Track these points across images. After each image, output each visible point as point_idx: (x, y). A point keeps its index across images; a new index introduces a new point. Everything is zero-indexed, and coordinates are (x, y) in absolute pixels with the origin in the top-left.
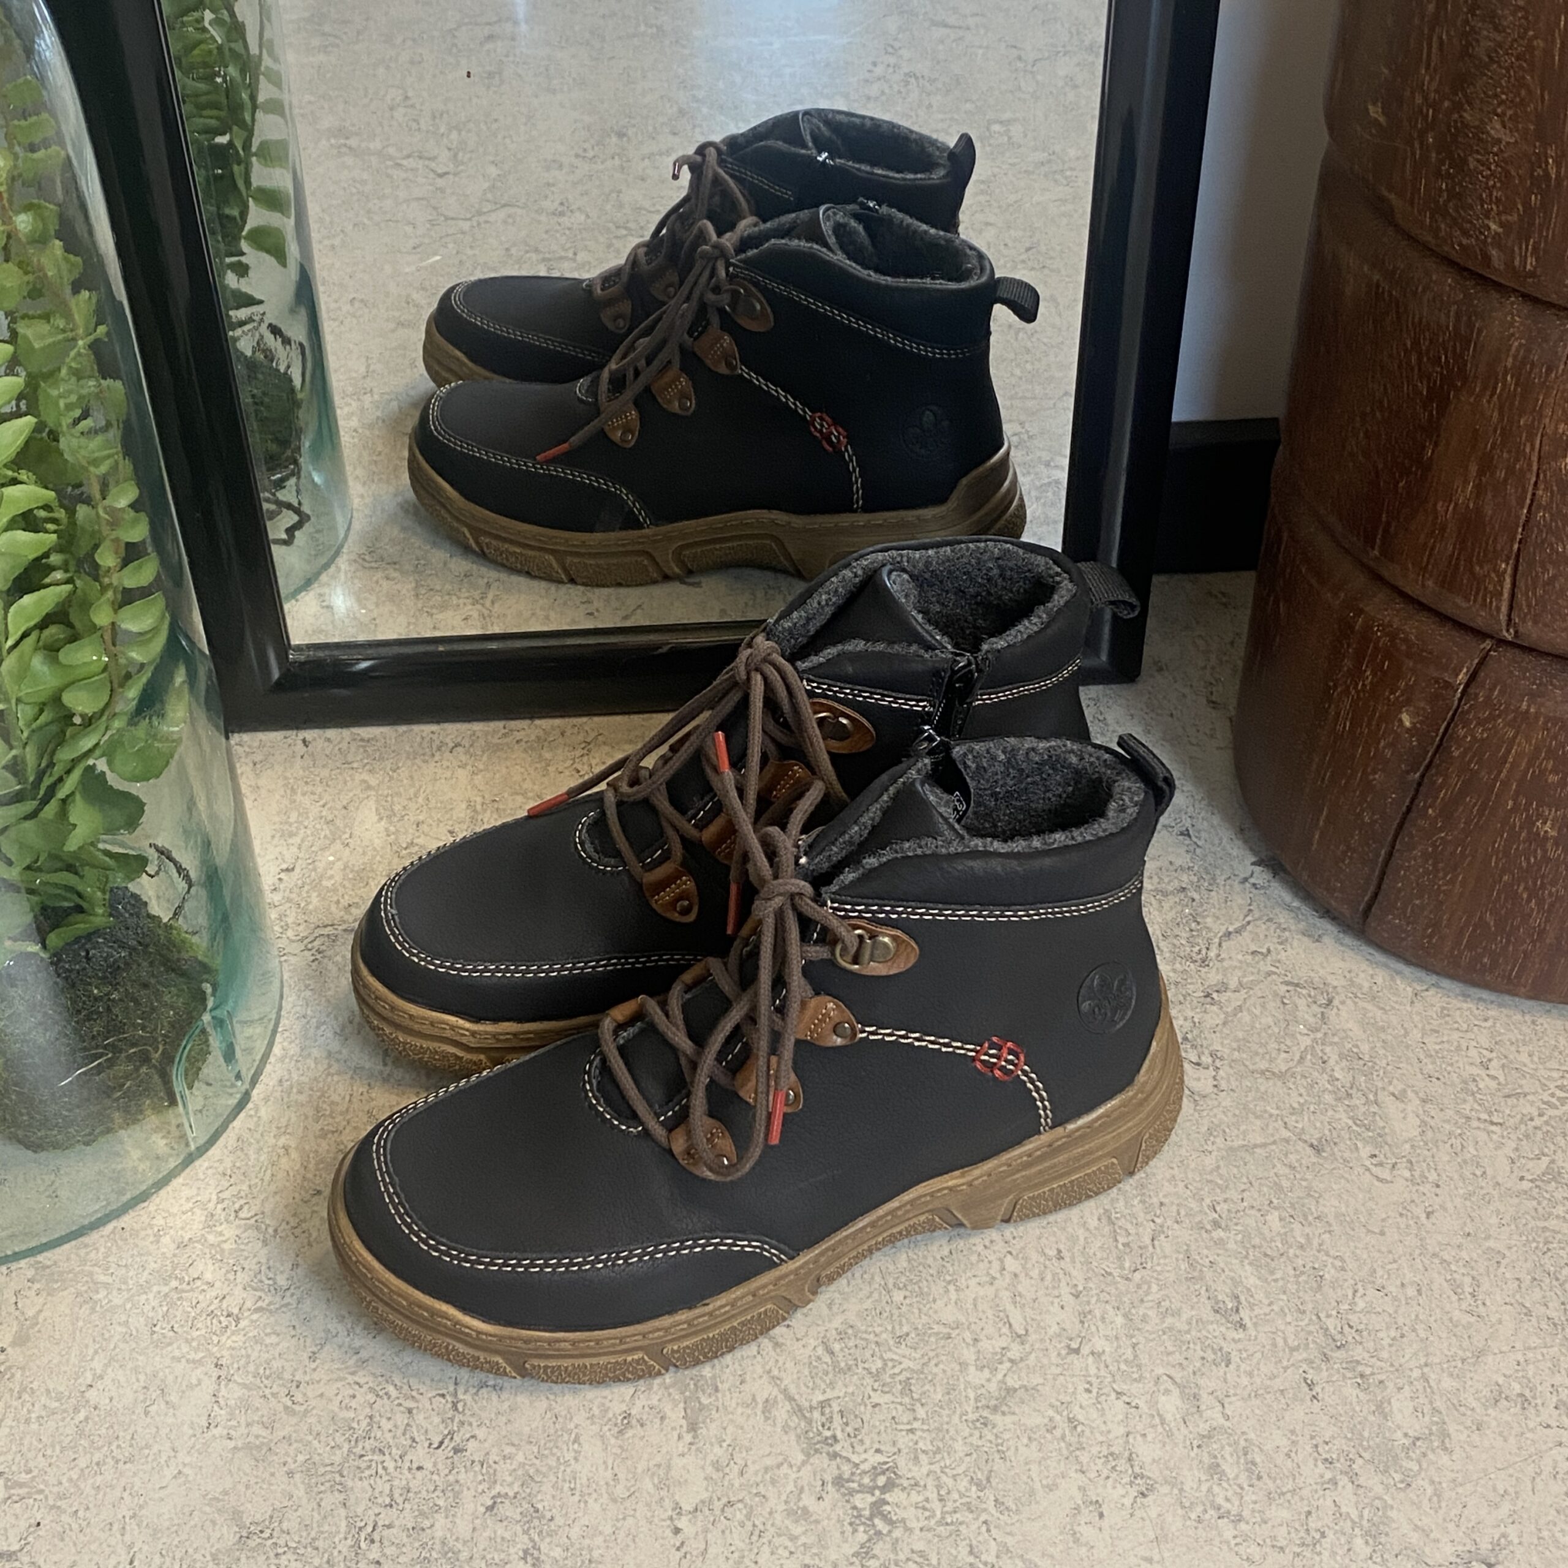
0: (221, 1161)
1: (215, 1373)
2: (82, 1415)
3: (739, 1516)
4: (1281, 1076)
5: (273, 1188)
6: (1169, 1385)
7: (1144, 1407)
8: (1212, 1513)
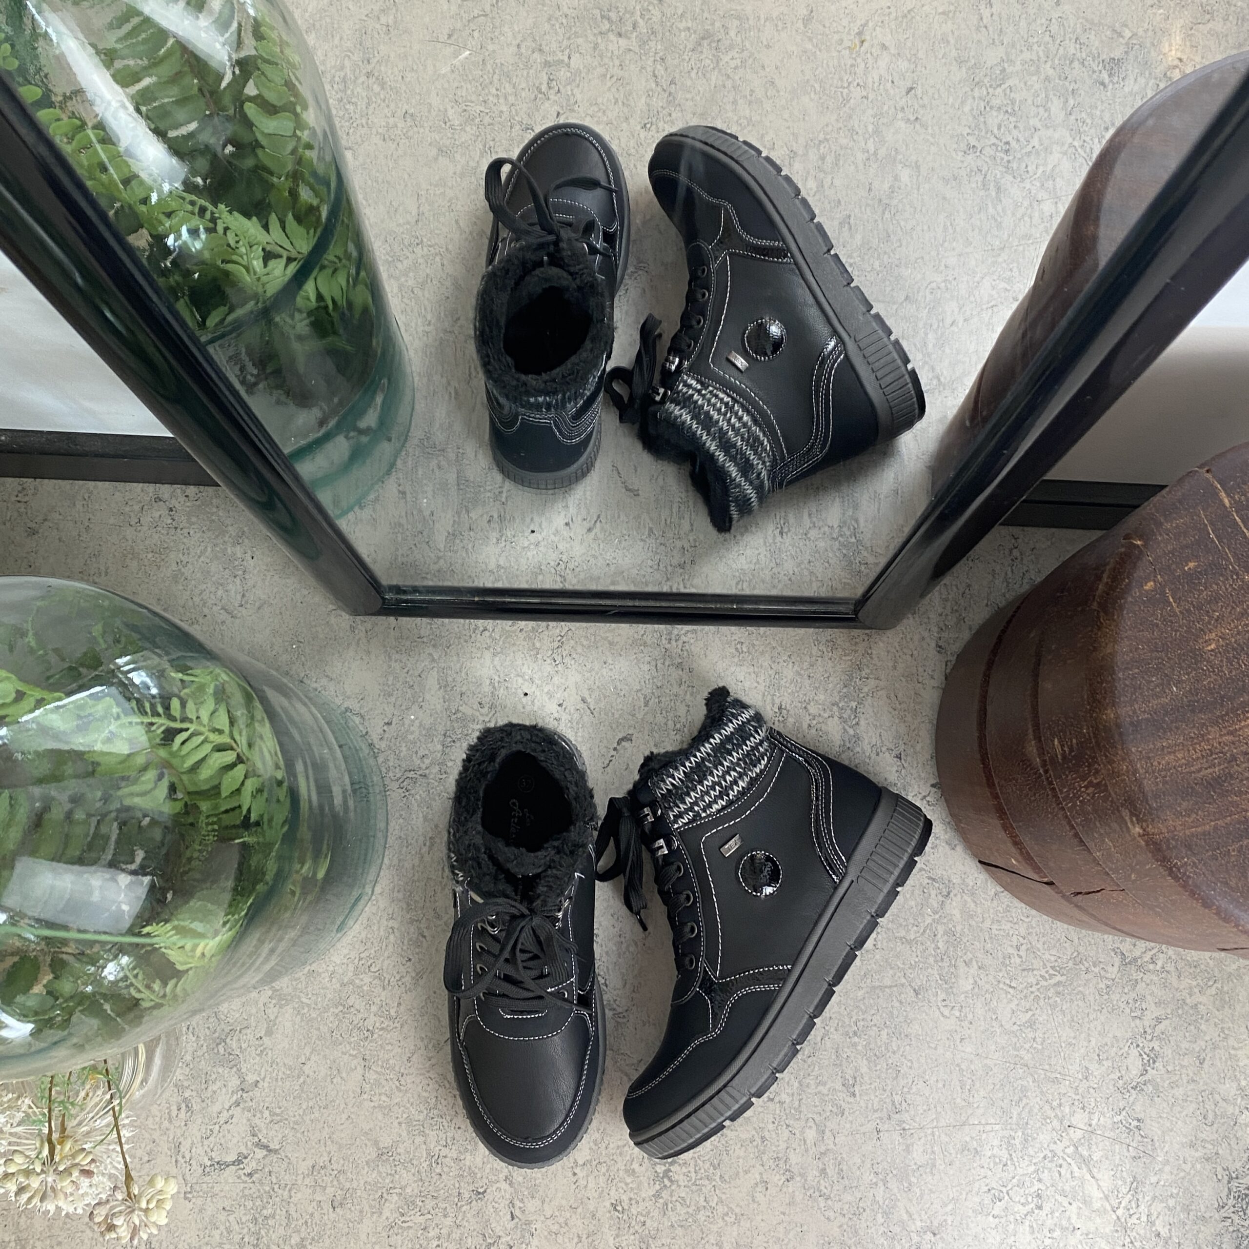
1: (363, 1063)
2: (302, 1080)
3: (604, 1170)
4: (909, 942)
5: (386, 954)
6: (811, 1123)
7: (798, 1135)
8: (817, 1194)
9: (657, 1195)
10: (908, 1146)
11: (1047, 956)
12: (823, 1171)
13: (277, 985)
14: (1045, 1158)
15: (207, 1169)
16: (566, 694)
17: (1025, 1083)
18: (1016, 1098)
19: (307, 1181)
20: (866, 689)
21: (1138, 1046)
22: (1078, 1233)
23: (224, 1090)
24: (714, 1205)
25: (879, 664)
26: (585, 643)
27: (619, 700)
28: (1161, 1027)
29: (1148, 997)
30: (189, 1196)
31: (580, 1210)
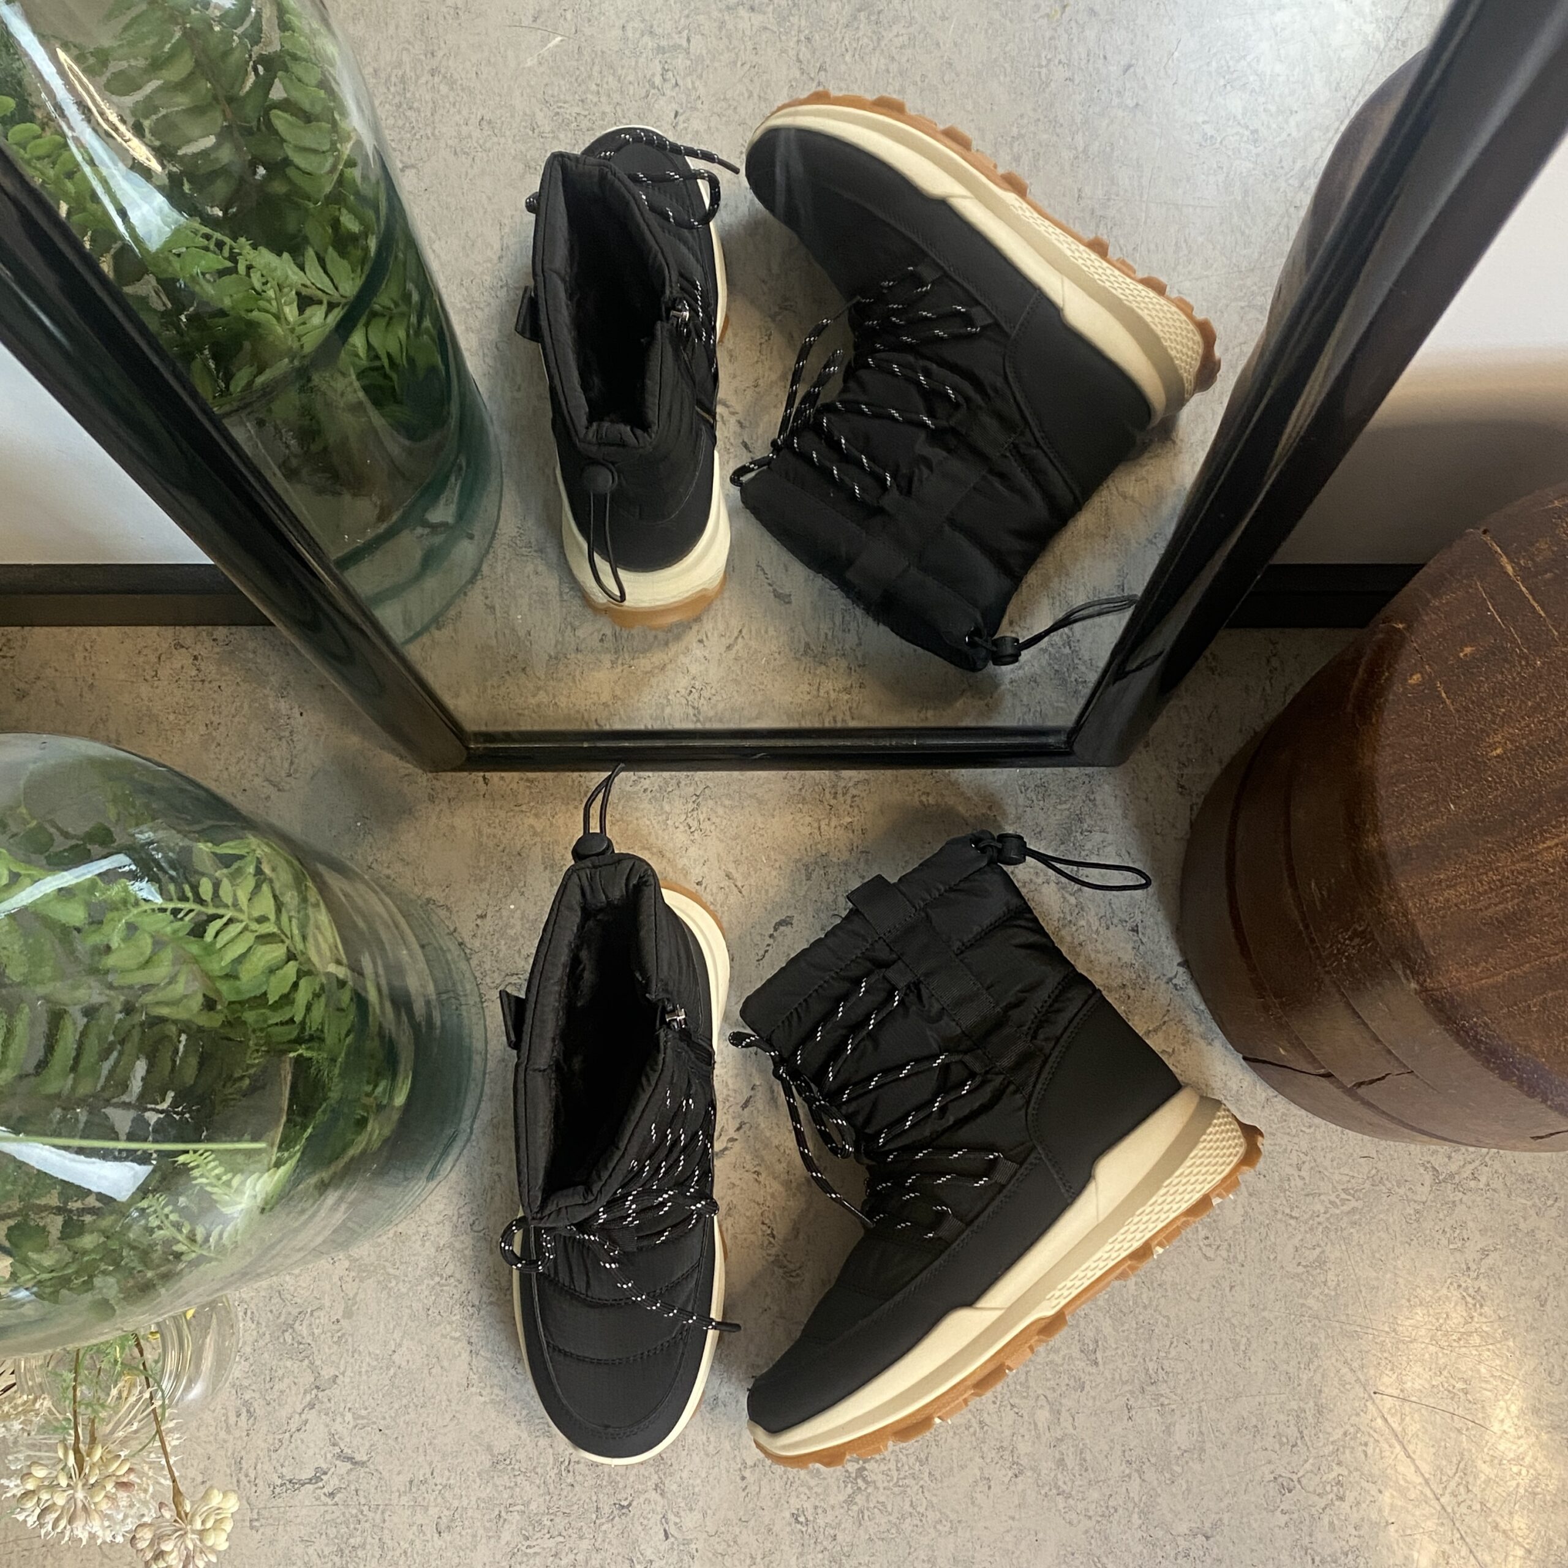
0: (458, 1183)
1: (469, 1348)
2: (392, 1372)
6: (1042, 1401)
7: (1026, 1417)
8: (1054, 1491)
9: (850, 1501)
10: (1168, 1427)
11: (1336, 1177)
12: (1061, 1462)
13: (355, 1251)
14: (1345, 1434)
15: (278, 1490)
16: (705, 869)
17: (1316, 1340)
18: (1306, 1359)
19: (404, 1500)
20: (1088, 846)
21: (1459, 1286)
22: (1392, 1528)
23: (294, 1388)
24: (921, 1509)
25: (1105, 812)
26: (727, 802)
27: (774, 873)
28: (1489, 1261)
29: (1470, 1224)
30: (256, 1524)
31: (752, 1523)
